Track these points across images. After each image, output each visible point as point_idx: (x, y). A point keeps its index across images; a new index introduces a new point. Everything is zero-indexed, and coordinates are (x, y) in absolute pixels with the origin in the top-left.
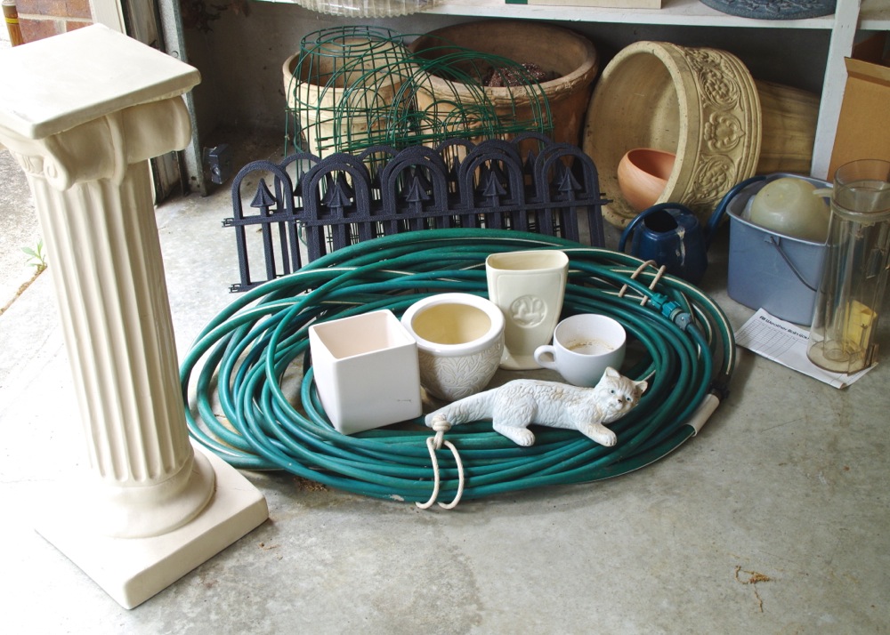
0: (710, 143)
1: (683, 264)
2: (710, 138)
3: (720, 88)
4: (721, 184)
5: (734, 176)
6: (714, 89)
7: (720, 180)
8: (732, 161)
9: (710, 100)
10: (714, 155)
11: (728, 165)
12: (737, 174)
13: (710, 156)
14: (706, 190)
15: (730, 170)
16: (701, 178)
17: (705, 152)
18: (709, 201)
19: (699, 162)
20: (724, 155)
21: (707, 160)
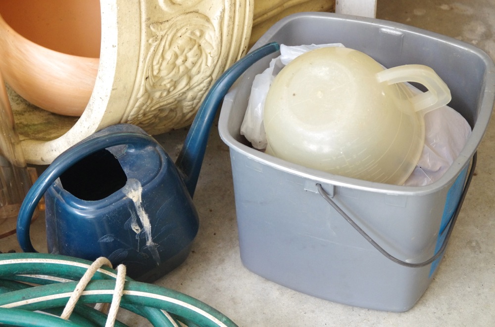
1: (149, 242)
4: (194, 64)
5: (215, 43)
7: (191, 60)
8: (208, 20)
10: (173, 19)
11: (202, 29)
12: (219, 40)
13: (166, 23)
14: (169, 83)
15: (207, 36)
16: (156, 67)
17: (156, 19)
18: (177, 96)
19: (148, 41)
20: (191, 12)
21: (163, 33)
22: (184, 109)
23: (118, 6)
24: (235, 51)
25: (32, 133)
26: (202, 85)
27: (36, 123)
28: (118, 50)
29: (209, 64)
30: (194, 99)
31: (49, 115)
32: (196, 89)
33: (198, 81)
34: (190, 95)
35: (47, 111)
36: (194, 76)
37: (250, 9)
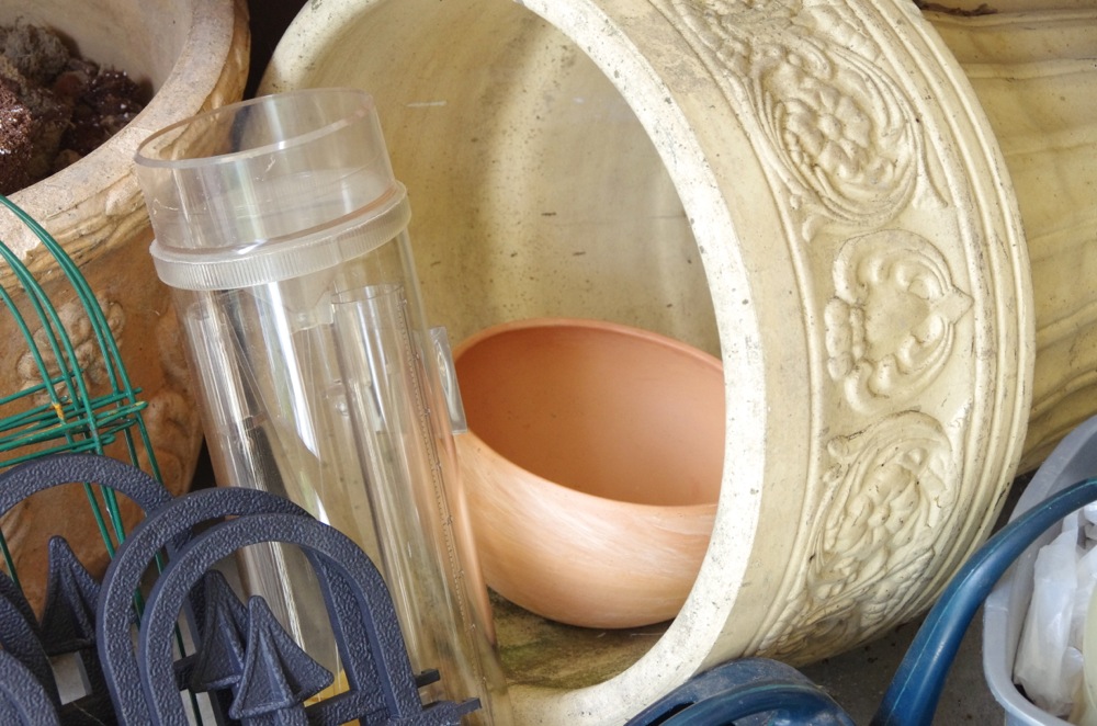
0: (851, 388)
2: (853, 365)
3: (839, 125)
4: (903, 522)
5: (948, 479)
6: (822, 138)
7: (897, 514)
8: (938, 427)
9: (817, 196)
10: (872, 428)
11: (925, 447)
12: (959, 469)
13: (858, 438)
14: (850, 565)
15: (933, 463)
16: (830, 533)
17: (837, 430)
18: (858, 594)
19: (821, 478)
20: (906, 412)
21: (850, 459)
22: (864, 618)
23: (768, 405)
24: (986, 494)
25: (517, 669)
26: (911, 568)
27: (519, 643)
28: (762, 501)
29: (933, 522)
30: (890, 596)
31: (540, 623)
32: (897, 577)
33: (904, 559)
34: (883, 589)
35: (537, 616)
36: (898, 547)
37: (1024, 402)
